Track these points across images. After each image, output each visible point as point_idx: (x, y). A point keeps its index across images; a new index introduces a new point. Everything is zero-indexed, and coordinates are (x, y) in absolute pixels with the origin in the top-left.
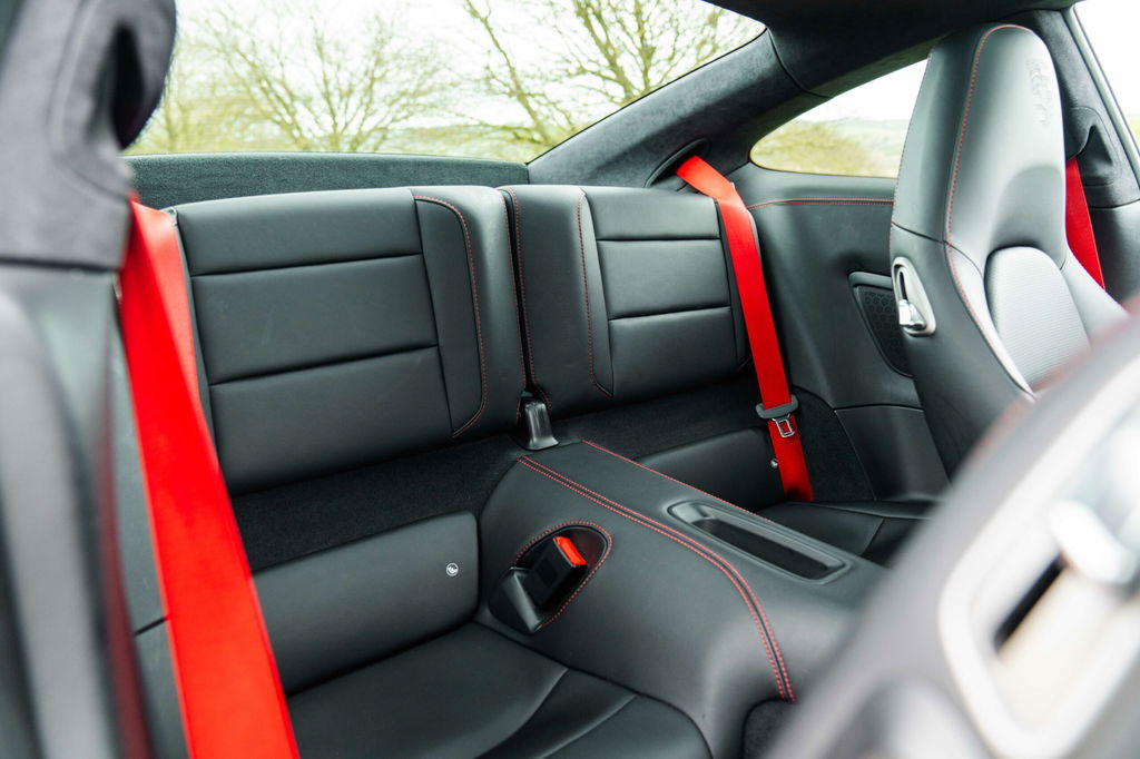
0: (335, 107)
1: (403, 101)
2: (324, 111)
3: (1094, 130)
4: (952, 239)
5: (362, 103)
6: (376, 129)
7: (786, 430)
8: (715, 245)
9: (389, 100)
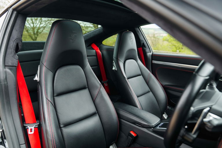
0: (34, 22)
1: (48, 21)
2: (31, 23)
3: (143, 43)
4: (119, 59)
5: (39, 22)
6: (42, 27)
7: (106, 84)
8: (95, 57)
9: (45, 21)
